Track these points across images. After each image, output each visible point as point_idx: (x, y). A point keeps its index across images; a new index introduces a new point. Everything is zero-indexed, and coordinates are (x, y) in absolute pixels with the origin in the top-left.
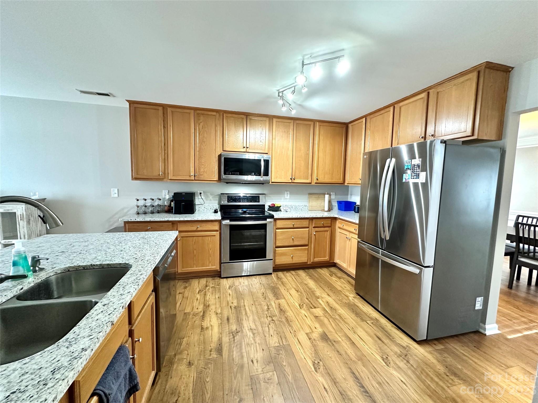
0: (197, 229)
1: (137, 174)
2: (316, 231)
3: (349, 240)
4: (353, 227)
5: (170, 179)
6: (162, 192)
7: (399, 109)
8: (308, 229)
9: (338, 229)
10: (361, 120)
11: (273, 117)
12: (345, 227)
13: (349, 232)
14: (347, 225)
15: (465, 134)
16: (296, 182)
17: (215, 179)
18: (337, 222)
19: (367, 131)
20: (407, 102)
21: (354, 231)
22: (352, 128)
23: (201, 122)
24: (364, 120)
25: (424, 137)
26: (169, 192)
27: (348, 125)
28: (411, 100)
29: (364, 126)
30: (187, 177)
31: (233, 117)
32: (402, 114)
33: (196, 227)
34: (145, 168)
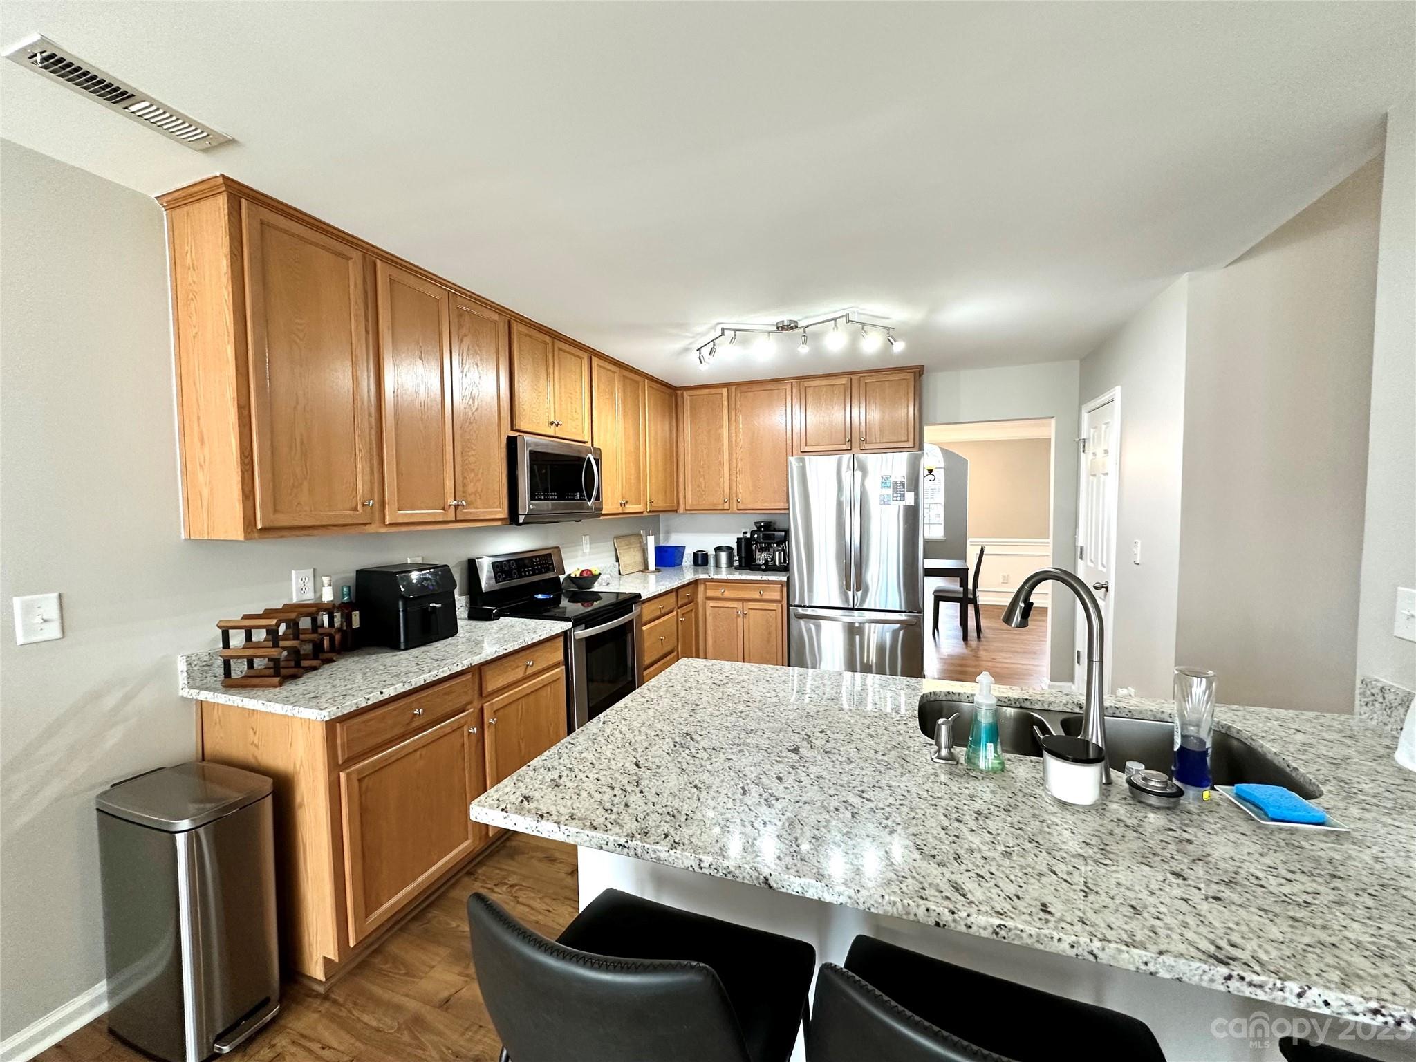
0: (525, 672)
1: (276, 511)
2: (683, 614)
3: (744, 615)
4: (755, 590)
5: (391, 524)
6: (291, 579)
7: (803, 390)
8: (674, 613)
9: (707, 602)
10: (718, 390)
11: (593, 353)
12: (727, 594)
13: (743, 600)
14: (734, 589)
15: (907, 445)
16: (627, 511)
17: (502, 512)
18: (701, 588)
19: (733, 413)
20: (817, 382)
21: (757, 596)
22: (691, 401)
23: (466, 335)
24: (725, 391)
25: (851, 440)
26: (314, 576)
27: (679, 392)
28: (824, 382)
29: (726, 403)
30: (437, 514)
31: (530, 336)
32: (810, 399)
33: (523, 668)
34: (305, 483)
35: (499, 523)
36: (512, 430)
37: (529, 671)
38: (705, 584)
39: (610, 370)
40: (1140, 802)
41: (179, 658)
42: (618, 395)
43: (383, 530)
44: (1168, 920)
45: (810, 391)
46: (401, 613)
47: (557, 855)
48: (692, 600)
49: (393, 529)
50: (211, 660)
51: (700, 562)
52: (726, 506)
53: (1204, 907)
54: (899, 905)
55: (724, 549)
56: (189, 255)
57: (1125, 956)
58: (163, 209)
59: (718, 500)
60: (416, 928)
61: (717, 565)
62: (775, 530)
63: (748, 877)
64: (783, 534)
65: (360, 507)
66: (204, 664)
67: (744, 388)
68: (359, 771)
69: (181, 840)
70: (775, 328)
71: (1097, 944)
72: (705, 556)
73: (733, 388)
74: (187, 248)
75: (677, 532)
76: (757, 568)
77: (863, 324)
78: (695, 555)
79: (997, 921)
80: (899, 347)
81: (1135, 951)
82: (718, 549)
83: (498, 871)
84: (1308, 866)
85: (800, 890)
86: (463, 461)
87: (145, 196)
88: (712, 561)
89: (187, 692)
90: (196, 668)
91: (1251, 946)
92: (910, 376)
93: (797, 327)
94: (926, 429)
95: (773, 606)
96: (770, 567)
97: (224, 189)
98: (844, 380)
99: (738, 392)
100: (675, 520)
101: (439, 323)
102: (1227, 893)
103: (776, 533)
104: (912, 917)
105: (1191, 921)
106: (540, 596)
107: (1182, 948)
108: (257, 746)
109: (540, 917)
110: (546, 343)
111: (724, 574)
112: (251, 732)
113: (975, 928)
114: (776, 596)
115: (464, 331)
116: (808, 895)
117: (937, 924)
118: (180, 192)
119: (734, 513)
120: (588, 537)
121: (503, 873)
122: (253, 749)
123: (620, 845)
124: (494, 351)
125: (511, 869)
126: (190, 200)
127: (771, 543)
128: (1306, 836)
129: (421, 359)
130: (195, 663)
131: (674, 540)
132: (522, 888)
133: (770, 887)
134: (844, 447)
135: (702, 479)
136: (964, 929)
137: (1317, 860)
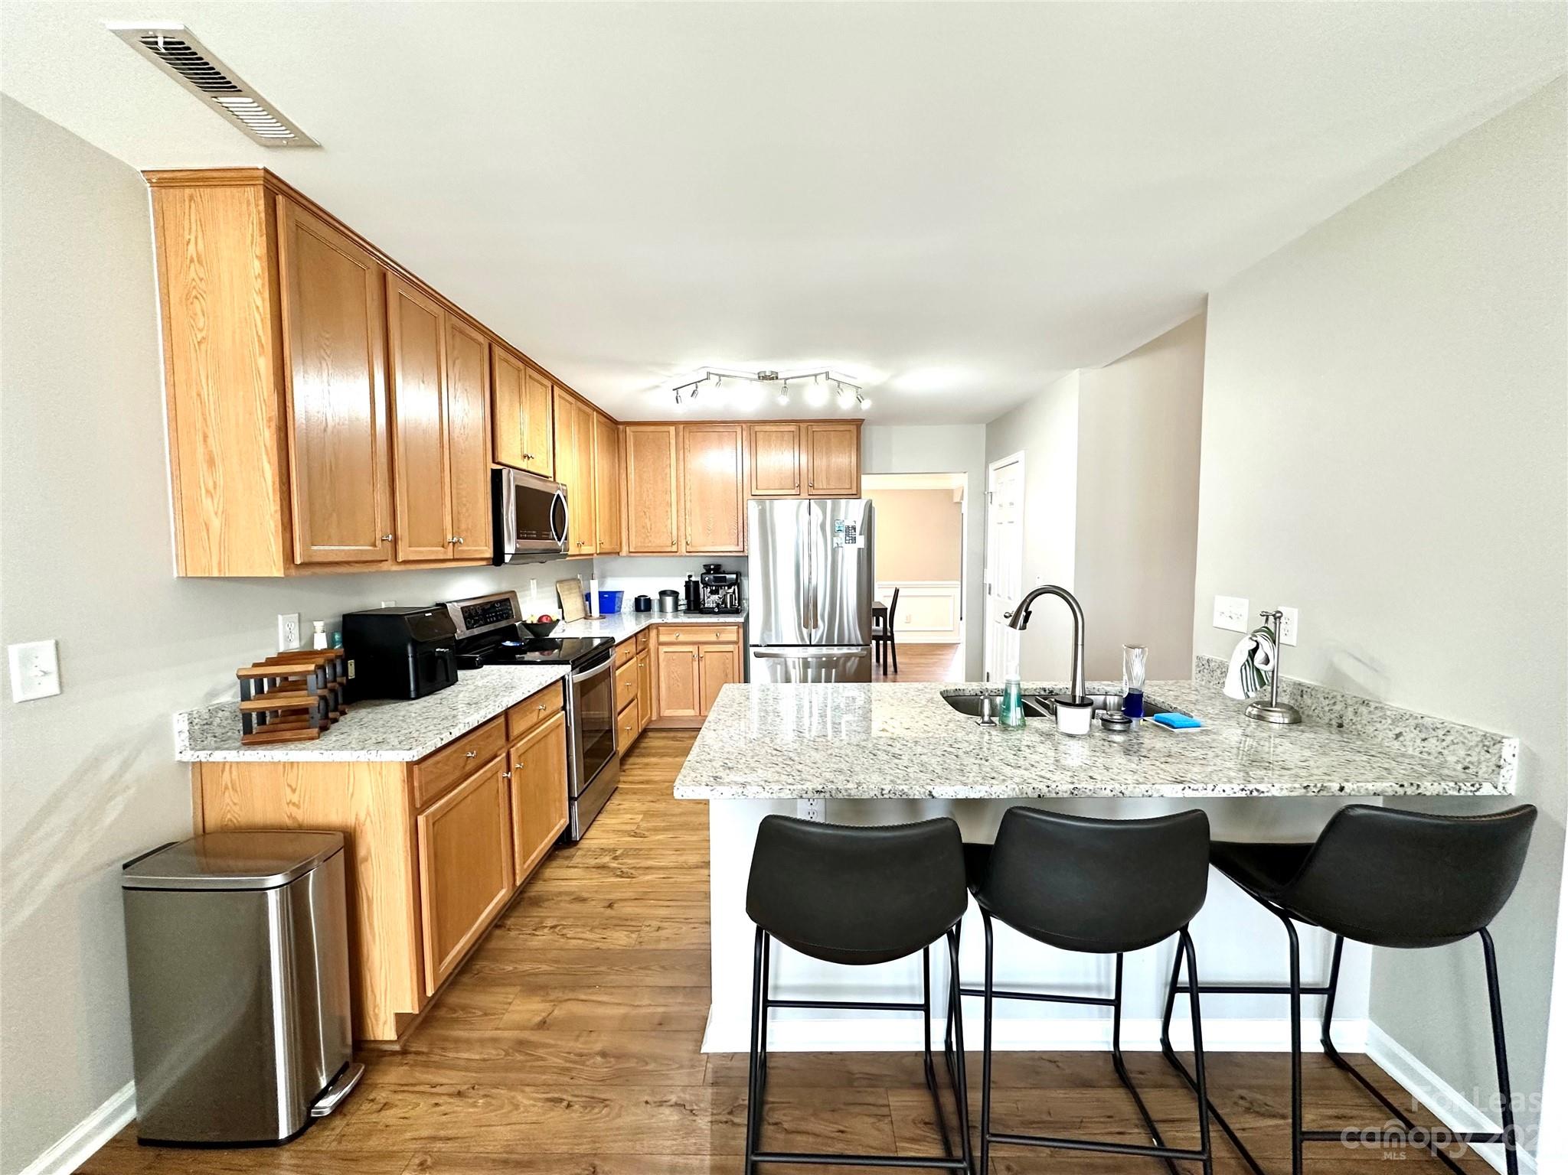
0: (538, 716)
1: (312, 544)
2: (641, 661)
3: (700, 659)
4: (711, 632)
5: (405, 562)
6: (277, 625)
7: (753, 435)
8: (635, 659)
9: (660, 647)
10: (665, 428)
11: (556, 383)
12: (682, 638)
13: (698, 643)
14: (689, 633)
15: (850, 492)
16: (582, 553)
17: (489, 553)
18: (653, 633)
19: (681, 452)
20: (768, 428)
21: (713, 638)
22: (635, 437)
23: (458, 358)
24: (672, 429)
25: (799, 486)
26: (299, 622)
27: (621, 427)
28: (774, 428)
29: (673, 442)
30: (438, 552)
31: (507, 361)
32: (760, 443)
33: (536, 713)
34: (335, 515)
35: (484, 563)
36: (494, 462)
37: (542, 716)
38: (657, 628)
39: (567, 401)
40: (1110, 730)
41: (176, 716)
42: (574, 428)
43: (395, 568)
44: (1150, 773)
45: (760, 436)
46: (410, 659)
47: (585, 895)
48: (646, 647)
49: (402, 567)
50: (211, 717)
51: (642, 608)
52: (674, 549)
53: (1163, 766)
54: (1017, 789)
55: (669, 593)
56: (192, 246)
57: (1137, 789)
58: (149, 185)
59: (661, 541)
60: (466, 979)
61: (662, 609)
62: (724, 573)
63: (917, 793)
64: (734, 576)
65: (378, 543)
66: (205, 722)
67: (694, 428)
68: (434, 814)
69: (273, 898)
70: (756, 377)
71: (1124, 787)
72: (648, 602)
73: (681, 427)
74: (187, 237)
75: (613, 576)
76: (709, 612)
77: (839, 382)
78: (637, 600)
79: (1072, 786)
80: (866, 405)
81: (1141, 786)
82: (663, 593)
83: (528, 919)
84: (1199, 745)
85: (954, 794)
86: (458, 494)
87: (130, 168)
88: (655, 606)
89: (189, 756)
90: (196, 727)
91: (1189, 775)
92: (853, 428)
93: (777, 378)
94: (864, 477)
95: (730, 648)
96: (722, 610)
97: (262, 182)
98: (792, 428)
99: (687, 430)
100: (615, 564)
101: (437, 343)
102: (1169, 760)
103: (728, 576)
104: (1024, 795)
105: (1159, 771)
106: (508, 643)
107: (1161, 781)
108: (297, 806)
109: (598, 944)
110: (519, 371)
111: (670, 618)
112: (288, 790)
113: (1060, 793)
114: (734, 637)
115: (456, 352)
116: (959, 797)
117: (1039, 796)
118: (188, 173)
119: (681, 556)
120: (535, 581)
121: (537, 919)
122: (293, 810)
123: (817, 792)
124: (479, 375)
125: (542, 914)
126: (202, 184)
127: (721, 586)
128: (1193, 734)
129: (423, 382)
130: (196, 721)
131: (611, 586)
132: (564, 927)
133: (933, 797)
134: (793, 492)
135: (647, 520)
136: (1054, 795)
137: (1202, 742)
